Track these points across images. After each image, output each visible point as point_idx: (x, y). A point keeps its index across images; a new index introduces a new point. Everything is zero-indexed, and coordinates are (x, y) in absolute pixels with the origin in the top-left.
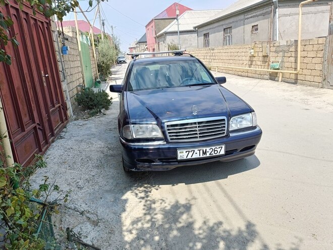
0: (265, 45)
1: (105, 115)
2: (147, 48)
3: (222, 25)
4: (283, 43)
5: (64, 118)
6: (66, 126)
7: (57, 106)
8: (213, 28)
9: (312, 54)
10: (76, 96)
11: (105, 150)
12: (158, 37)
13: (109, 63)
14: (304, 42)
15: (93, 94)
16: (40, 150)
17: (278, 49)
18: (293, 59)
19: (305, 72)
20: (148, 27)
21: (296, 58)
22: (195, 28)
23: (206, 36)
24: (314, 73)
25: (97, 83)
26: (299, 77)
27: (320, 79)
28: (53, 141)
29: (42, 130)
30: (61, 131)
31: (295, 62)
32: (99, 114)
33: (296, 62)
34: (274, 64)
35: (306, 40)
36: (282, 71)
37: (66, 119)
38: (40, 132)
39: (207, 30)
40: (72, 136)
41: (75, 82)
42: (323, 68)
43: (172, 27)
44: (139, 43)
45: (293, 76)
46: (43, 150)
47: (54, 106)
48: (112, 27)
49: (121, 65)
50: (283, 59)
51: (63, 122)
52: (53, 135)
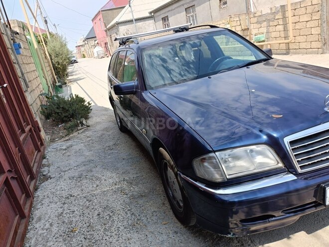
0: (243, 17)
1: (89, 126)
2: (98, 43)
3: (183, 5)
4: (266, 10)
5: (39, 143)
6: (44, 155)
7: (27, 129)
8: (172, 10)
9: (306, 18)
10: (40, 108)
11: (125, 185)
12: (109, 29)
13: (65, 63)
14: (294, 5)
15: (65, 102)
16: (23, 216)
17: (260, 19)
18: (281, 28)
19: (299, 39)
20: (94, 22)
21: (285, 25)
22: (151, 13)
23: (165, 20)
24: (310, 38)
25: (58, 88)
26: (291, 46)
27: (319, 45)
28: (36, 189)
29: (16, 178)
30: (40, 166)
31: (284, 30)
32: (80, 127)
33: (286, 30)
34: (259, 36)
35: (296, 3)
36: (269, 43)
37: (42, 144)
38: (14, 184)
39: (165, 13)
40: (61, 171)
41: (36, 91)
42: (322, 31)
43: (123, 16)
44: (87, 39)
45: (283, 46)
46: (26, 211)
47: (23, 131)
48: (54, 25)
49: (73, 65)
50: (268, 29)
51: (39, 151)
52: (32, 178)
